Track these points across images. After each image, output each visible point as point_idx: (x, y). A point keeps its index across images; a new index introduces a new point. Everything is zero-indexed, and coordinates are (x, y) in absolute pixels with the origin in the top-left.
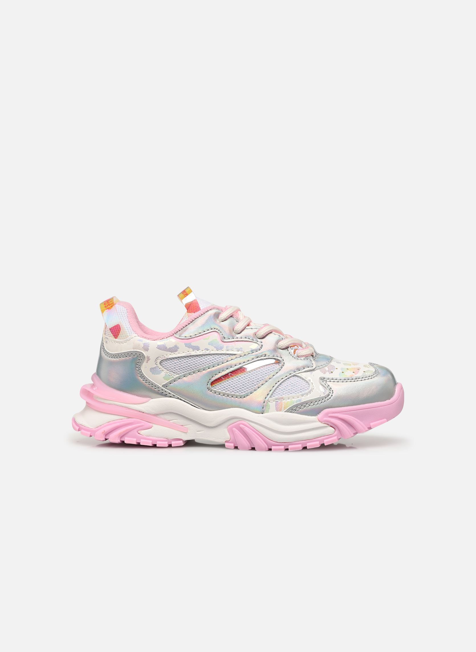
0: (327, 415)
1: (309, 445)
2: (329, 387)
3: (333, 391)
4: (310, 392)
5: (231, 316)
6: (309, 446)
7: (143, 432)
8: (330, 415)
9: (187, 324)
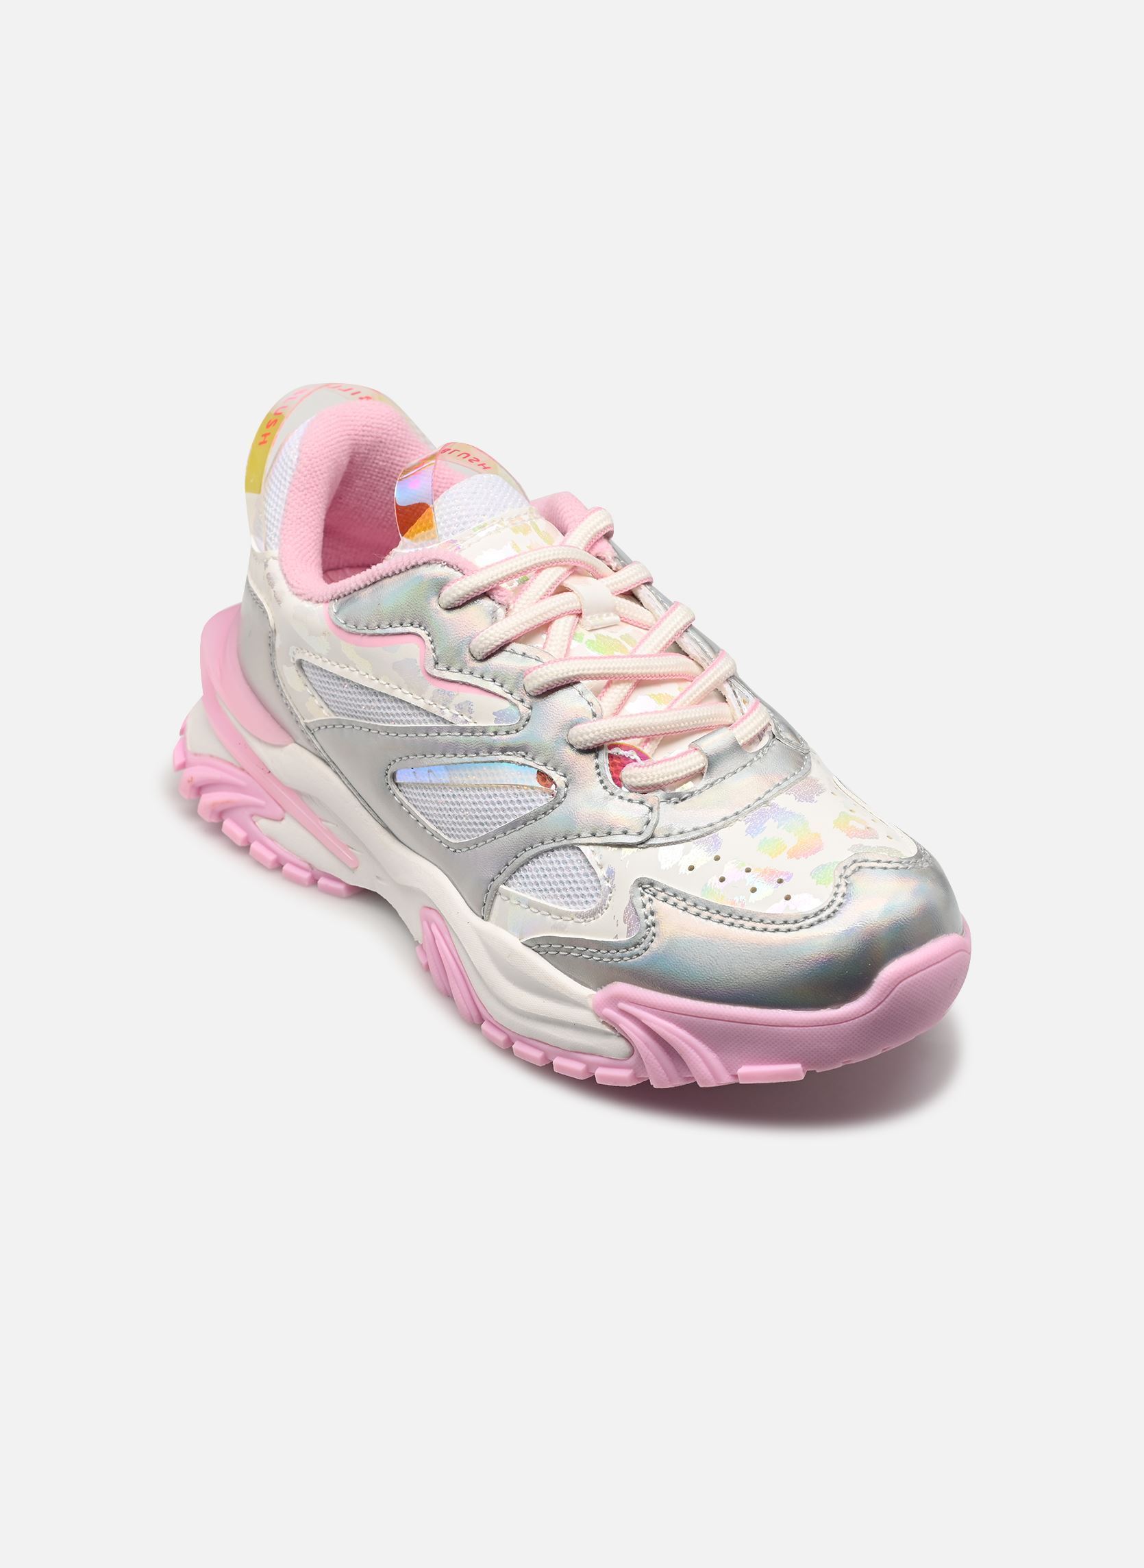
0: (614, 1001)
1: (559, 1063)
2: (650, 918)
3: (654, 935)
4: (593, 914)
5: (486, 595)
6: (559, 1067)
7: (263, 823)
8: (622, 1005)
9: (362, 586)
